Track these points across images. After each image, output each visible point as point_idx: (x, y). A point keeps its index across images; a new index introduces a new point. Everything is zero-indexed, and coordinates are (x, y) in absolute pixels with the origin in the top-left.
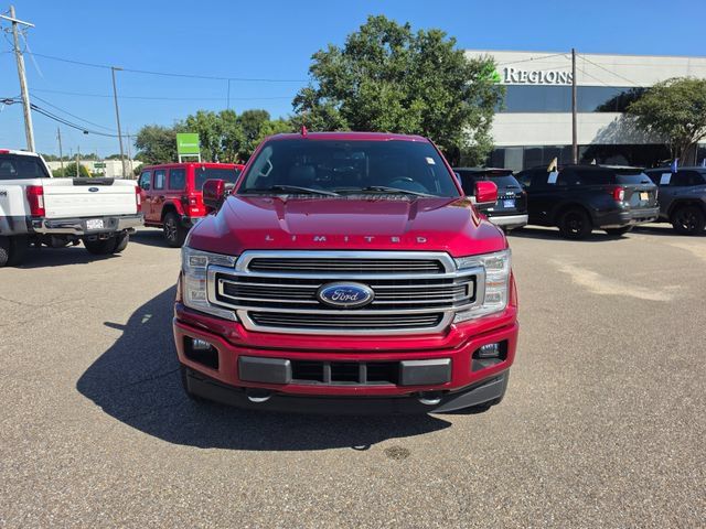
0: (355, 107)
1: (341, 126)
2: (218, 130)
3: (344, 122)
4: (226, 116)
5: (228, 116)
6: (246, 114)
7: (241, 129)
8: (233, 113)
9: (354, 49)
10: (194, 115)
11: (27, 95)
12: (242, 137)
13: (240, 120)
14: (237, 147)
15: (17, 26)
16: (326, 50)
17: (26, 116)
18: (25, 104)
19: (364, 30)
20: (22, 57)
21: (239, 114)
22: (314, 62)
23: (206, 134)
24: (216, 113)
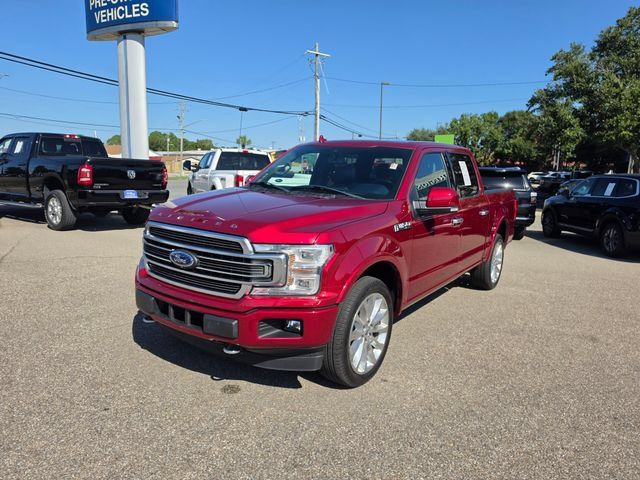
0: (591, 106)
1: (571, 126)
2: (478, 131)
3: (575, 121)
4: (488, 118)
5: (491, 118)
6: (508, 115)
7: (500, 129)
8: (496, 114)
9: (606, 46)
10: (459, 118)
11: (318, 109)
12: (500, 137)
13: (501, 121)
14: (494, 146)
15: (318, 58)
16: (568, 49)
17: (316, 124)
18: (316, 115)
19: (620, 25)
20: (318, 81)
21: (501, 114)
22: (553, 63)
23: (465, 135)
24: (479, 115)
